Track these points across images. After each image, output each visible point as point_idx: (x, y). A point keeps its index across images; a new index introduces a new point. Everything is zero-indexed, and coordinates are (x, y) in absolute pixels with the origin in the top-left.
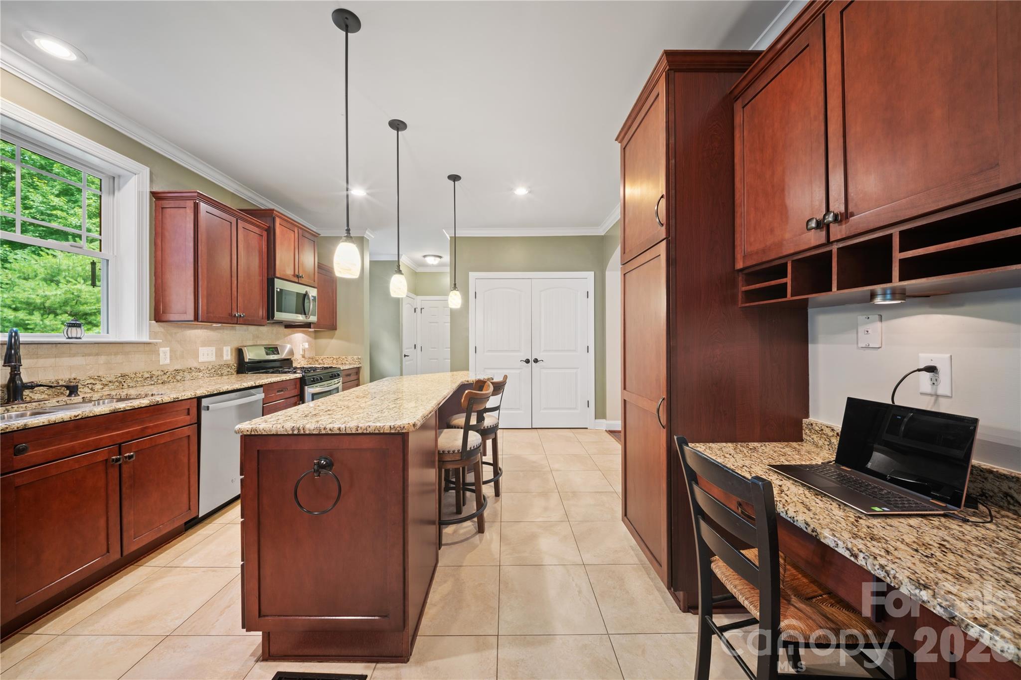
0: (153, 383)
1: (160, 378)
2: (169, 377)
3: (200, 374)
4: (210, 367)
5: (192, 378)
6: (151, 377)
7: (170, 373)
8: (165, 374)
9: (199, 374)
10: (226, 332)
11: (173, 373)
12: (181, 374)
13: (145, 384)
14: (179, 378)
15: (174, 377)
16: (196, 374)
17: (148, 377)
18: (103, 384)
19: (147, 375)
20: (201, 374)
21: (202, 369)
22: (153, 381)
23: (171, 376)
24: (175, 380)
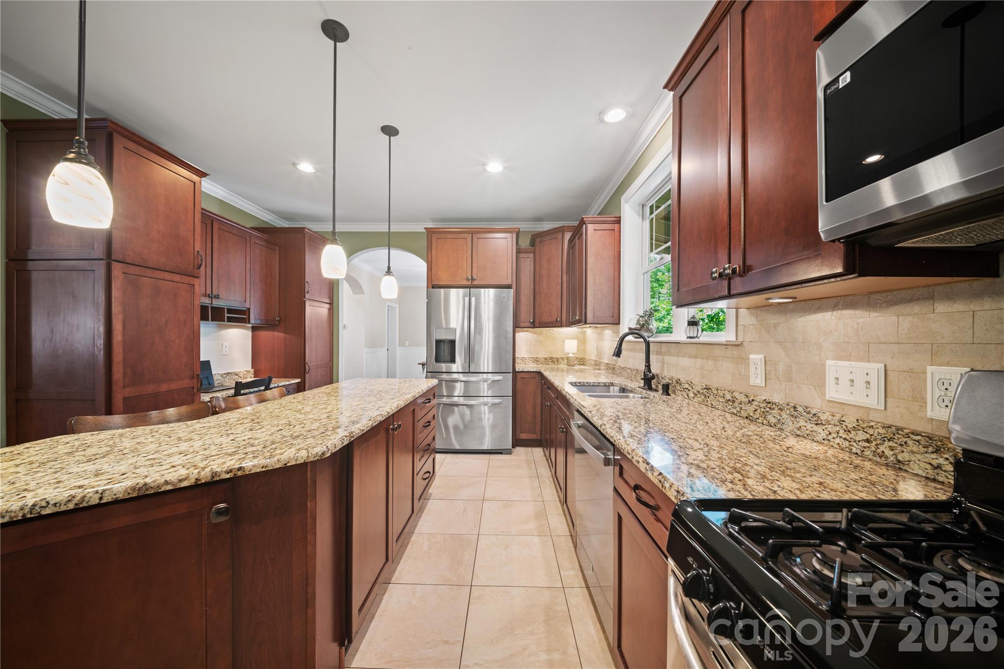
0: (735, 411)
1: (743, 406)
2: (756, 410)
3: (819, 429)
4: (850, 422)
5: (798, 432)
6: (733, 402)
7: (756, 403)
8: (749, 402)
9: (815, 428)
10: (942, 307)
11: (762, 405)
12: (775, 412)
13: (727, 410)
14: (773, 421)
15: (764, 414)
16: (809, 426)
17: (729, 400)
18: (694, 393)
19: (728, 397)
20: (821, 432)
21: (824, 417)
22: (735, 408)
23: (759, 411)
24: (765, 422)
